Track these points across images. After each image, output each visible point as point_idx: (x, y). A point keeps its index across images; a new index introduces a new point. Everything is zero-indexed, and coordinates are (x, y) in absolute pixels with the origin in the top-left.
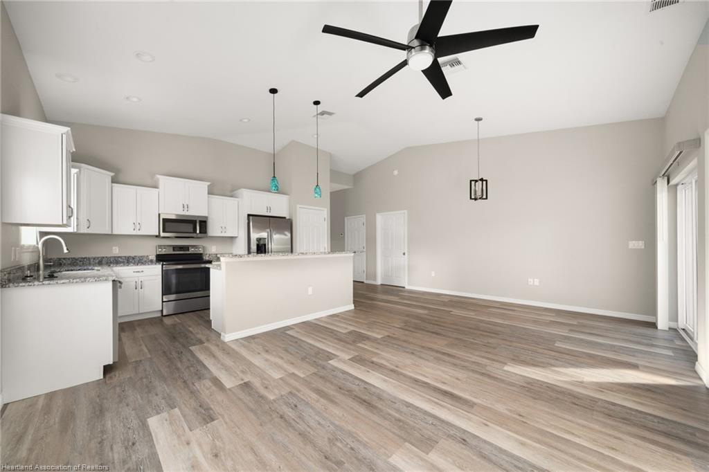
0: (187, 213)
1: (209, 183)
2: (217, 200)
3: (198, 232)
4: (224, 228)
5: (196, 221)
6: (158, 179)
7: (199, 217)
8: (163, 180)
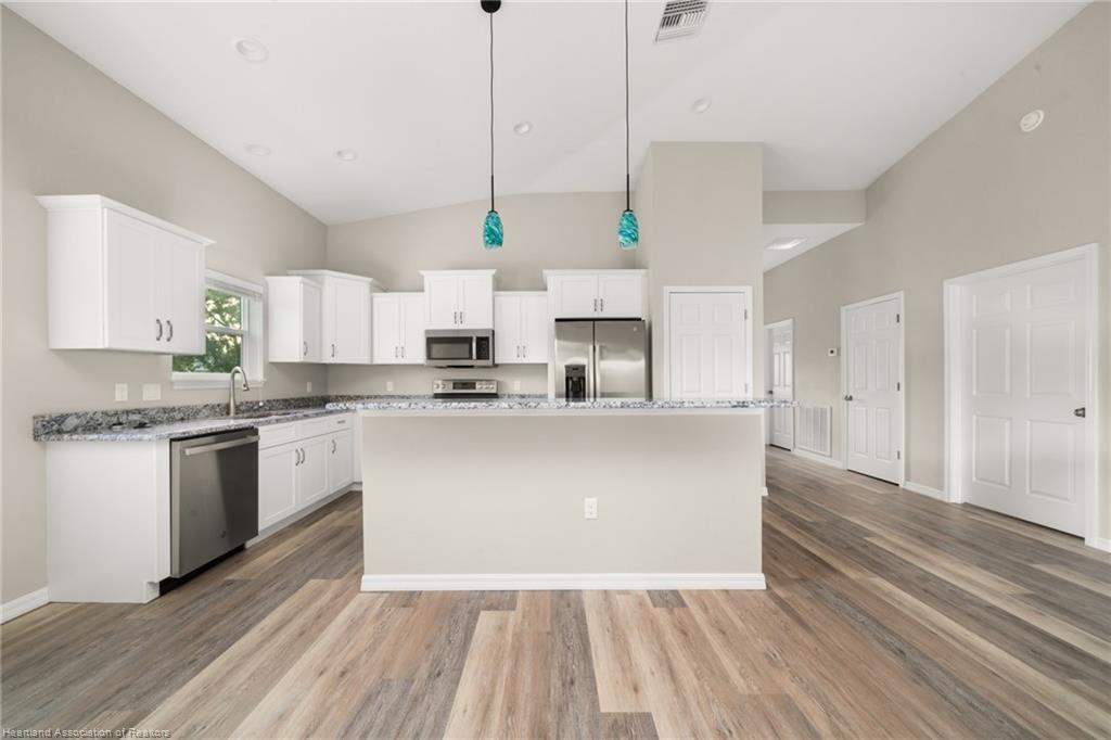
0: (461, 327)
1: (493, 272)
2: (509, 299)
3: (474, 356)
4: (522, 350)
5: (471, 339)
6: (423, 277)
7: (475, 330)
8: (431, 278)
